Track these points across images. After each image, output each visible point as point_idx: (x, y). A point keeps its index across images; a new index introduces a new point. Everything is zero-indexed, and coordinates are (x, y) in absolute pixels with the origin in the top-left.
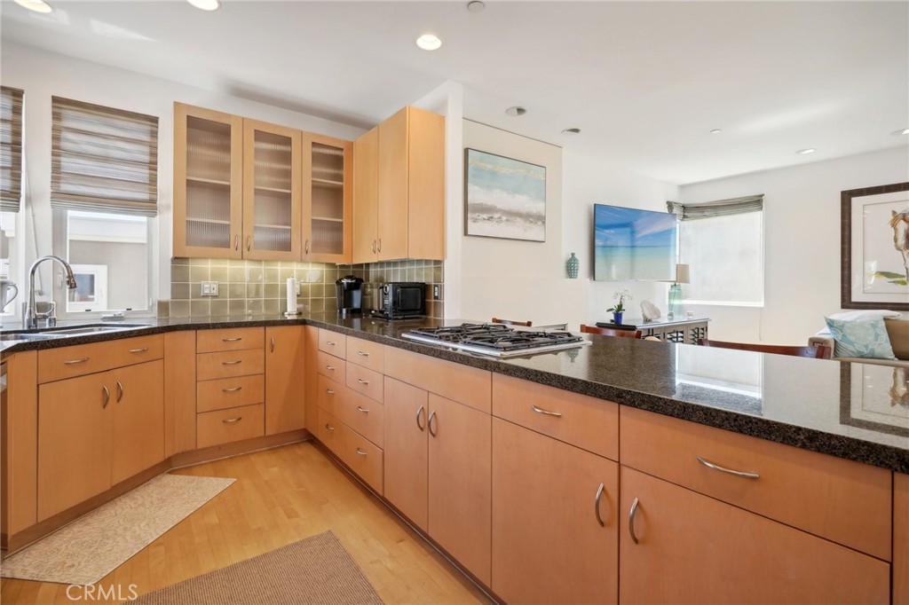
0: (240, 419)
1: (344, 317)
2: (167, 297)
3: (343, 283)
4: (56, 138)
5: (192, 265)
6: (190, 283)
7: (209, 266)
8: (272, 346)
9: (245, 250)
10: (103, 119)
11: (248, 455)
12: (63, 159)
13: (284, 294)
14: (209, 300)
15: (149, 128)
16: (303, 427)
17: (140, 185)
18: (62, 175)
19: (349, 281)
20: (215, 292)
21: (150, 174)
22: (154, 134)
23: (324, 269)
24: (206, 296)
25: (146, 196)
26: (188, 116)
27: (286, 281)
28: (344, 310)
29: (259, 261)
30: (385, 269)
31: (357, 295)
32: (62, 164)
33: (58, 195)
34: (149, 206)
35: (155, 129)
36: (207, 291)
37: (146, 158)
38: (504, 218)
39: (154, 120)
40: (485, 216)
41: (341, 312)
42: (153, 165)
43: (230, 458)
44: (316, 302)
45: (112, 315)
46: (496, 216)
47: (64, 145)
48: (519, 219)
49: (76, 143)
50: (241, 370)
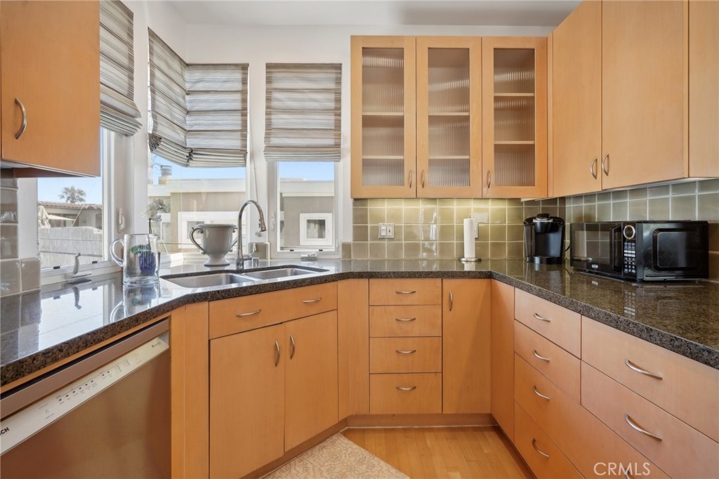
0: (414, 388)
1: (537, 268)
2: (349, 239)
3: (535, 224)
4: (268, 99)
5: (371, 207)
6: (369, 225)
7: (385, 207)
8: (451, 303)
9: (420, 186)
10: (299, 75)
11: (422, 430)
12: (273, 117)
13: (461, 237)
14: (386, 242)
15: (334, 76)
16: (489, 412)
17: (327, 132)
18: (272, 131)
19: (545, 221)
20: (391, 235)
21: (336, 120)
22: (338, 81)
23: (506, 207)
24: (383, 239)
25: (331, 142)
26: (363, 48)
27: (463, 222)
28: (537, 260)
29: (433, 200)
30: (597, 203)
31: (554, 238)
32: (273, 121)
33: (270, 148)
34: (333, 152)
35: (339, 76)
36: (383, 234)
37: (332, 105)
39: (338, 67)
41: (532, 261)
42: (337, 111)
43: (404, 430)
44: (498, 247)
45: (306, 256)
47: (274, 104)
49: (282, 101)
50: (416, 329)
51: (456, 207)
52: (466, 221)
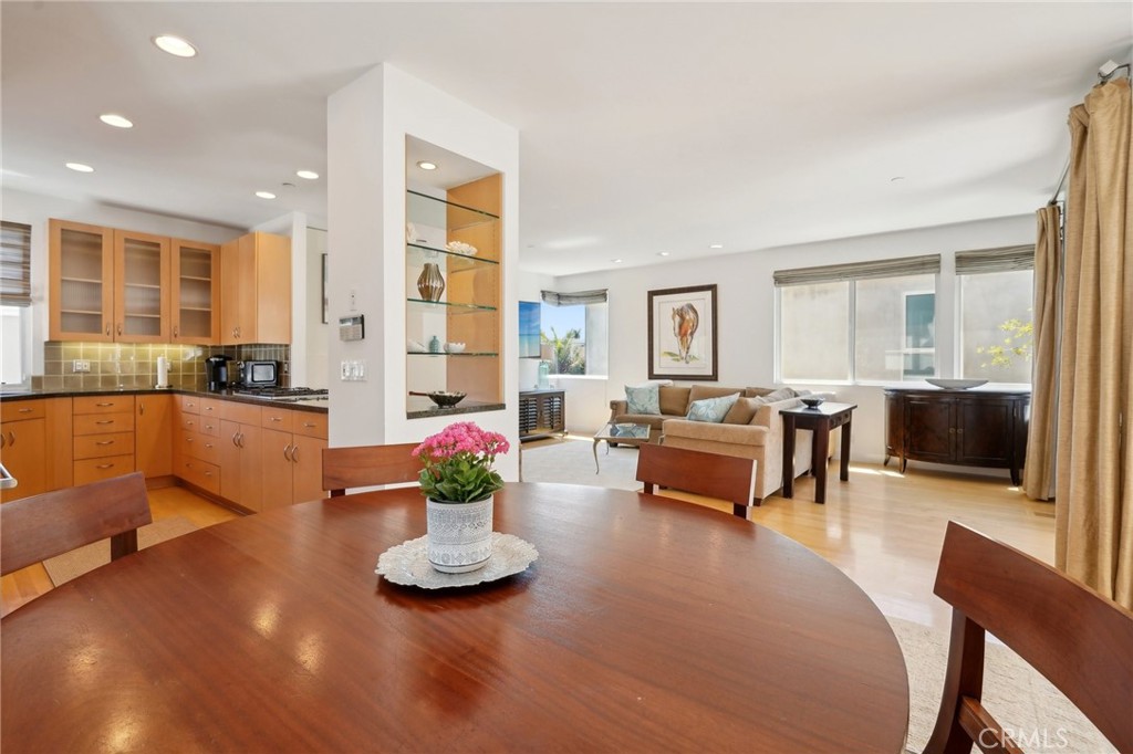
0: (112, 466)
1: (213, 387)
2: (40, 373)
3: (212, 361)
5: (64, 347)
6: (63, 361)
7: (81, 347)
8: (142, 411)
9: (117, 335)
13: (155, 370)
14: (81, 375)
15: (23, 234)
16: (171, 473)
17: (15, 282)
19: (218, 359)
20: (87, 369)
21: (24, 272)
22: (27, 239)
23: (196, 349)
24: (78, 372)
25: (20, 290)
26: (63, 229)
27: (157, 359)
29: (130, 343)
36: (79, 368)
37: (20, 259)
39: (28, 228)
41: (210, 384)
42: (26, 265)
44: (187, 377)
50: (113, 427)
51: (150, 349)
52: (159, 360)
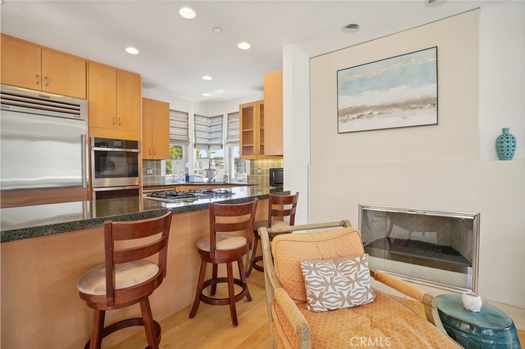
2: (249, 174)
5: (255, 162)
6: (255, 169)
9: (257, 155)
14: (260, 175)
26: (243, 108)
36: (259, 172)
38: (376, 113)
40: (355, 116)
46: (366, 113)
48: (395, 110)
